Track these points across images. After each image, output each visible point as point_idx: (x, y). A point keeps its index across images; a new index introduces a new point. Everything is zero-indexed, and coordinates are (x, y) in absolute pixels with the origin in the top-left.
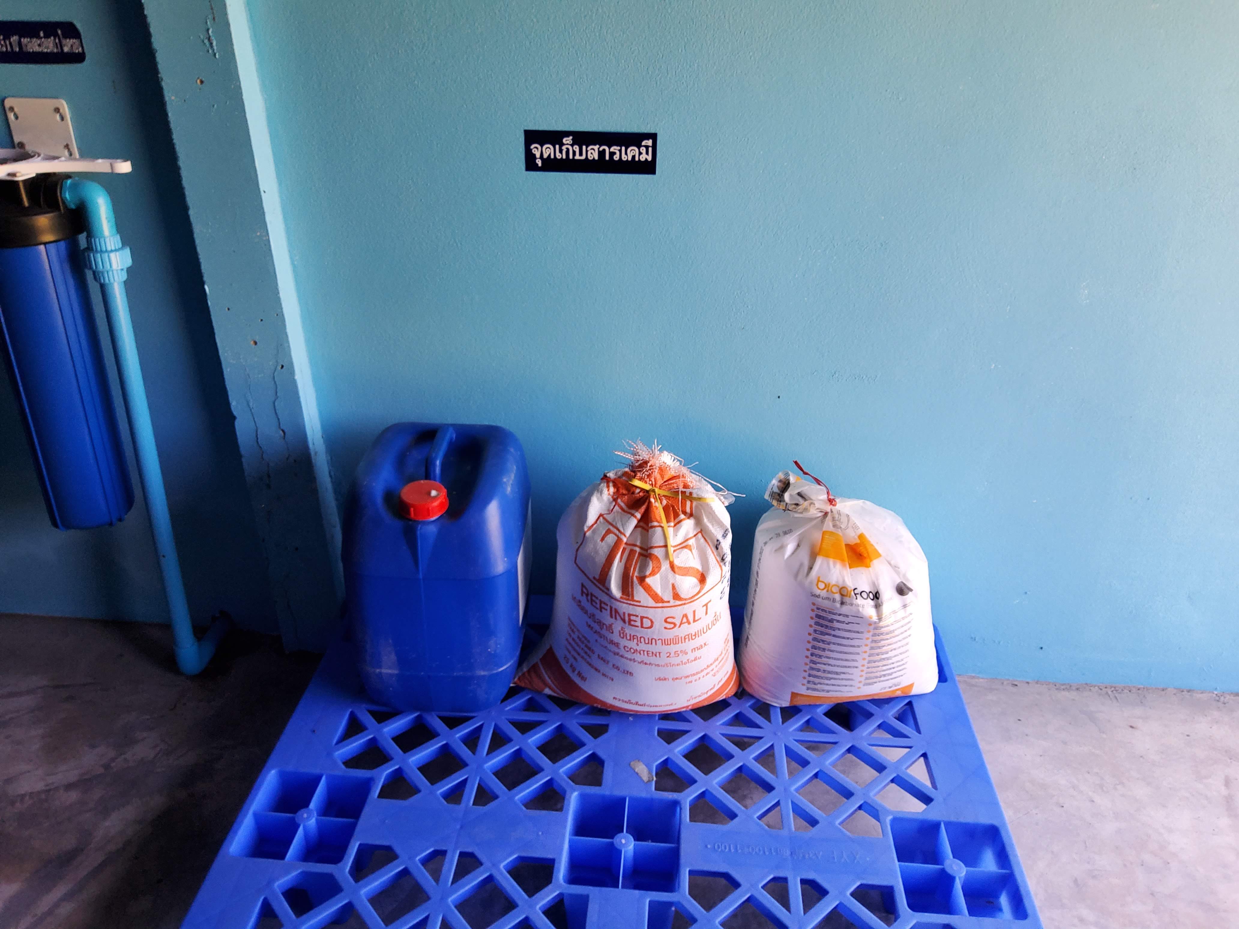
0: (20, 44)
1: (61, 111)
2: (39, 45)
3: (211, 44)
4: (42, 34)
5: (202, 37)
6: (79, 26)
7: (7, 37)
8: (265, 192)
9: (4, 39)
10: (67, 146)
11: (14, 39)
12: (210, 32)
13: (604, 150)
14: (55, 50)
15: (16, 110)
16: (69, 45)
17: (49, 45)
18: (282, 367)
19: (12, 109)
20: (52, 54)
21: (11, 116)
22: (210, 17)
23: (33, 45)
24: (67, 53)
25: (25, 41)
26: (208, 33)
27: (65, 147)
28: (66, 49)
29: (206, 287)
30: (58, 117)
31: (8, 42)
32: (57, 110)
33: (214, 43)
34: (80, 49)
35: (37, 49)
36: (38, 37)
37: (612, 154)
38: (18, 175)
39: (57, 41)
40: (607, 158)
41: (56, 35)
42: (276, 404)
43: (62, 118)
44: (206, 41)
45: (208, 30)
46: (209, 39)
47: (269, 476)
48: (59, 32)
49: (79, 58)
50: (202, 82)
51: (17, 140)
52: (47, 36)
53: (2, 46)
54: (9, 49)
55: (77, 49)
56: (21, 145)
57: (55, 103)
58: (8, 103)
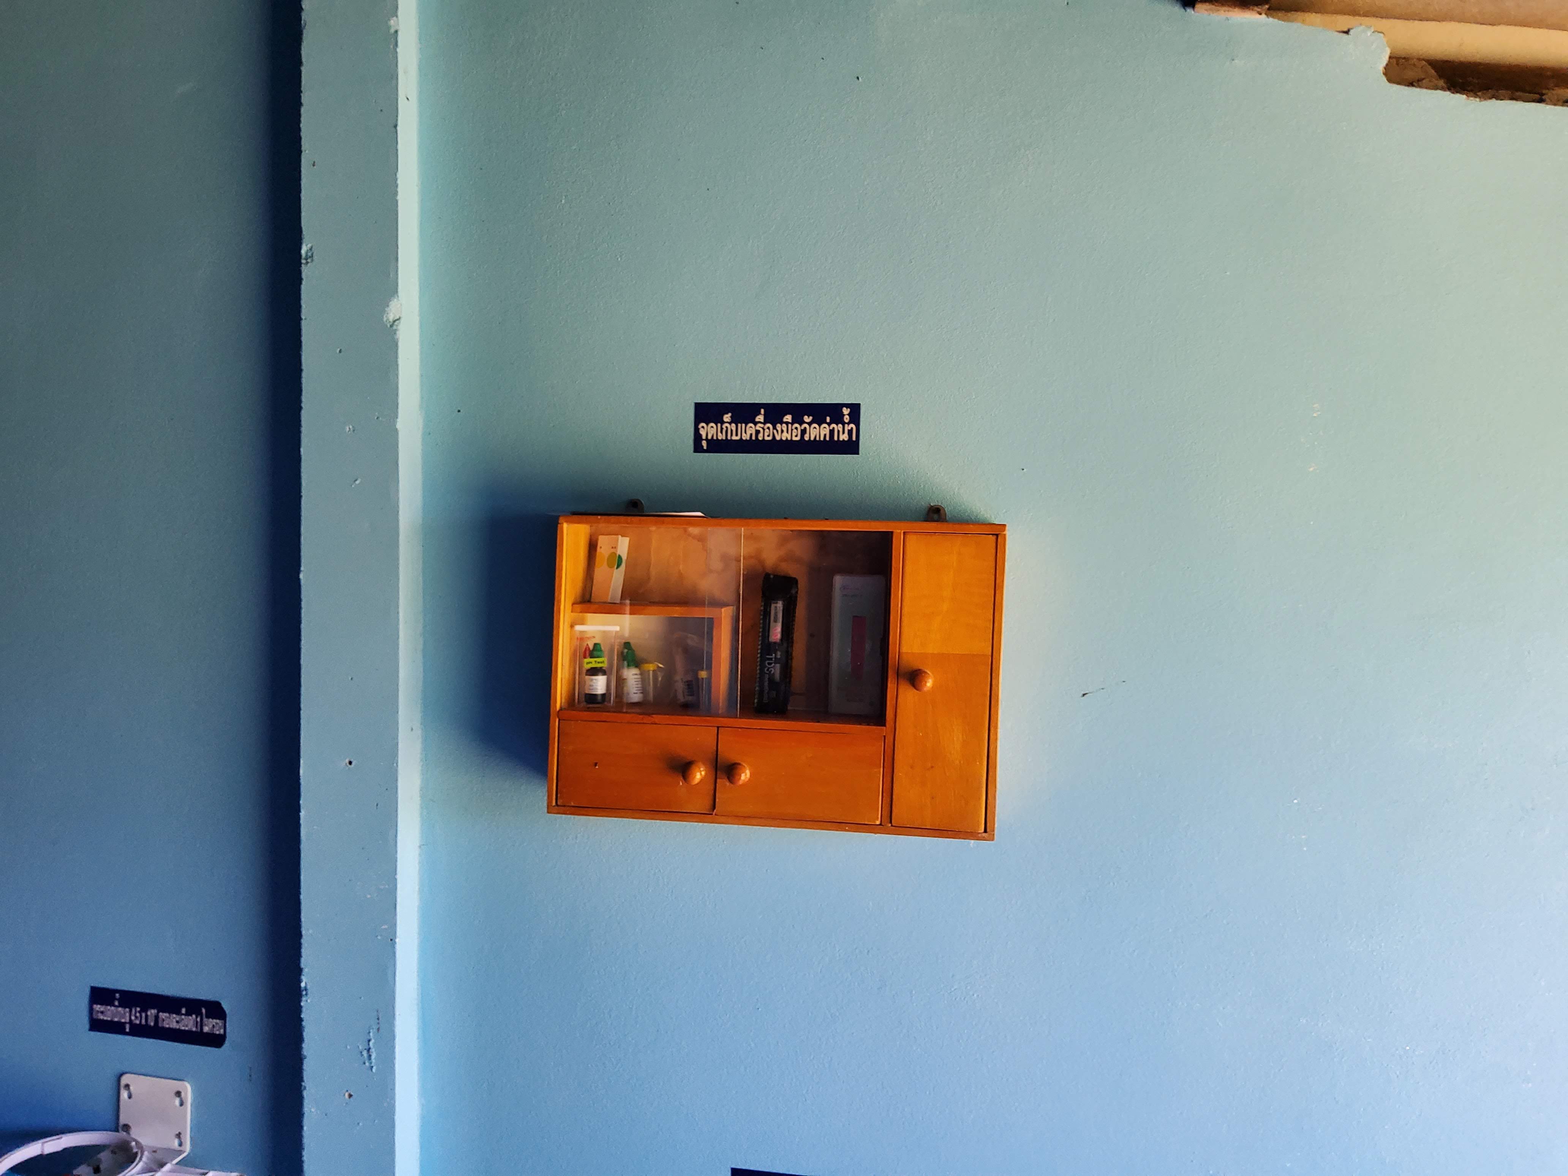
0: (157, 1017)
1: (183, 1094)
2: (177, 1022)
3: (370, 1056)
4: (184, 1011)
5: (360, 1048)
6: (225, 1006)
7: (144, 1010)
9: (140, 1012)
10: (179, 1135)
11: (152, 1012)
12: (371, 1043)
14: (194, 1029)
15: (131, 1088)
16: (210, 1026)
17: (188, 1023)
19: (127, 1086)
20: (190, 1032)
21: (124, 1094)
22: (375, 1027)
23: (170, 1021)
24: (207, 1033)
25: (162, 1015)
26: (369, 1044)
27: (177, 1135)
28: (206, 1029)
30: (177, 1101)
31: (144, 1015)
32: (178, 1094)
33: (373, 1057)
34: (222, 1031)
35: (174, 1025)
36: (178, 1013)
39: (199, 1019)
41: (199, 1013)
43: (182, 1104)
44: (365, 1053)
45: (369, 1041)
46: (369, 1050)
48: (204, 1010)
49: (216, 1041)
50: (350, 1096)
51: (123, 1120)
52: (188, 1014)
53: (136, 1017)
54: (143, 1022)
55: (219, 1031)
56: (126, 1128)
57: (176, 1085)
58: (125, 1080)
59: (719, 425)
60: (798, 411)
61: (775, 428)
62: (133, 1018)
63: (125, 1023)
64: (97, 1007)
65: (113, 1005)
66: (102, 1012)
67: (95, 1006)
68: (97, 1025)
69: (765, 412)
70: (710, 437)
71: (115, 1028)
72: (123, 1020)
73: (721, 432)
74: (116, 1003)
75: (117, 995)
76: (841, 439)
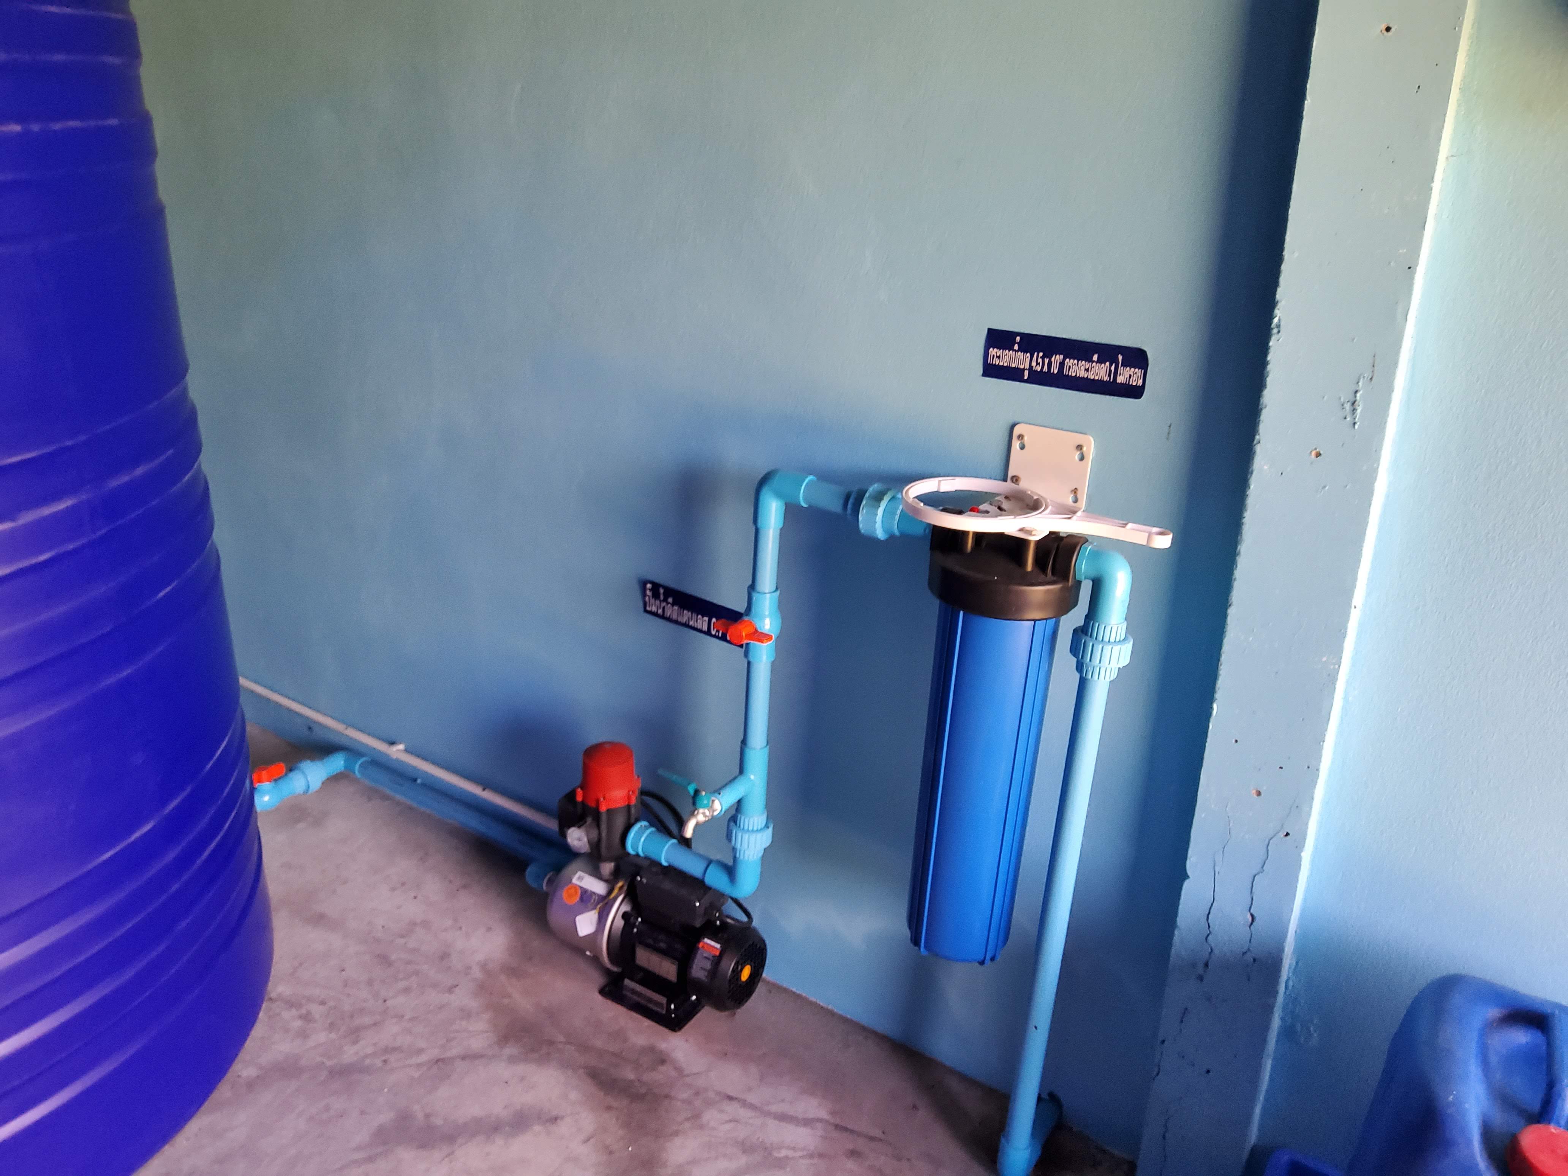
0: (1062, 364)
1: (1084, 449)
2: (1086, 370)
3: (1354, 410)
4: (1095, 357)
5: (1342, 400)
6: (1149, 352)
7: (1048, 355)
8: (1355, 607)
9: (1043, 358)
11: (1057, 358)
12: (1358, 395)
14: (1106, 379)
15: (1026, 439)
16: (1127, 375)
17: (1099, 371)
18: (1287, 834)
19: (1020, 437)
20: (1101, 381)
21: (1016, 444)
22: (1367, 376)
23: (1077, 368)
24: (1121, 384)
25: (1069, 362)
26: (1356, 397)
27: (1072, 491)
28: (1120, 379)
29: (1215, 706)
30: (1077, 455)
31: (1047, 361)
32: (1079, 447)
33: (1359, 411)
34: (1140, 383)
35: (1082, 374)
36: (1090, 360)
38: (1034, 533)
39: (1113, 368)
41: (1114, 361)
42: (1255, 878)
43: (1082, 458)
44: (1348, 406)
45: (1356, 392)
46: (1354, 402)
47: (1206, 965)
48: (1120, 357)
49: (1135, 392)
50: (1318, 455)
51: (1013, 471)
52: (1101, 361)
53: (1038, 364)
54: (1046, 369)
55: (1136, 381)
56: (1015, 479)
57: (1079, 439)
58: (1017, 431)
62: (1034, 364)
63: (1024, 370)
64: (993, 351)
65: (1011, 348)
66: (999, 357)
67: (991, 350)
68: (991, 371)
71: (1011, 374)
72: (1022, 367)
74: (1016, 347)
75: (1018, 339)
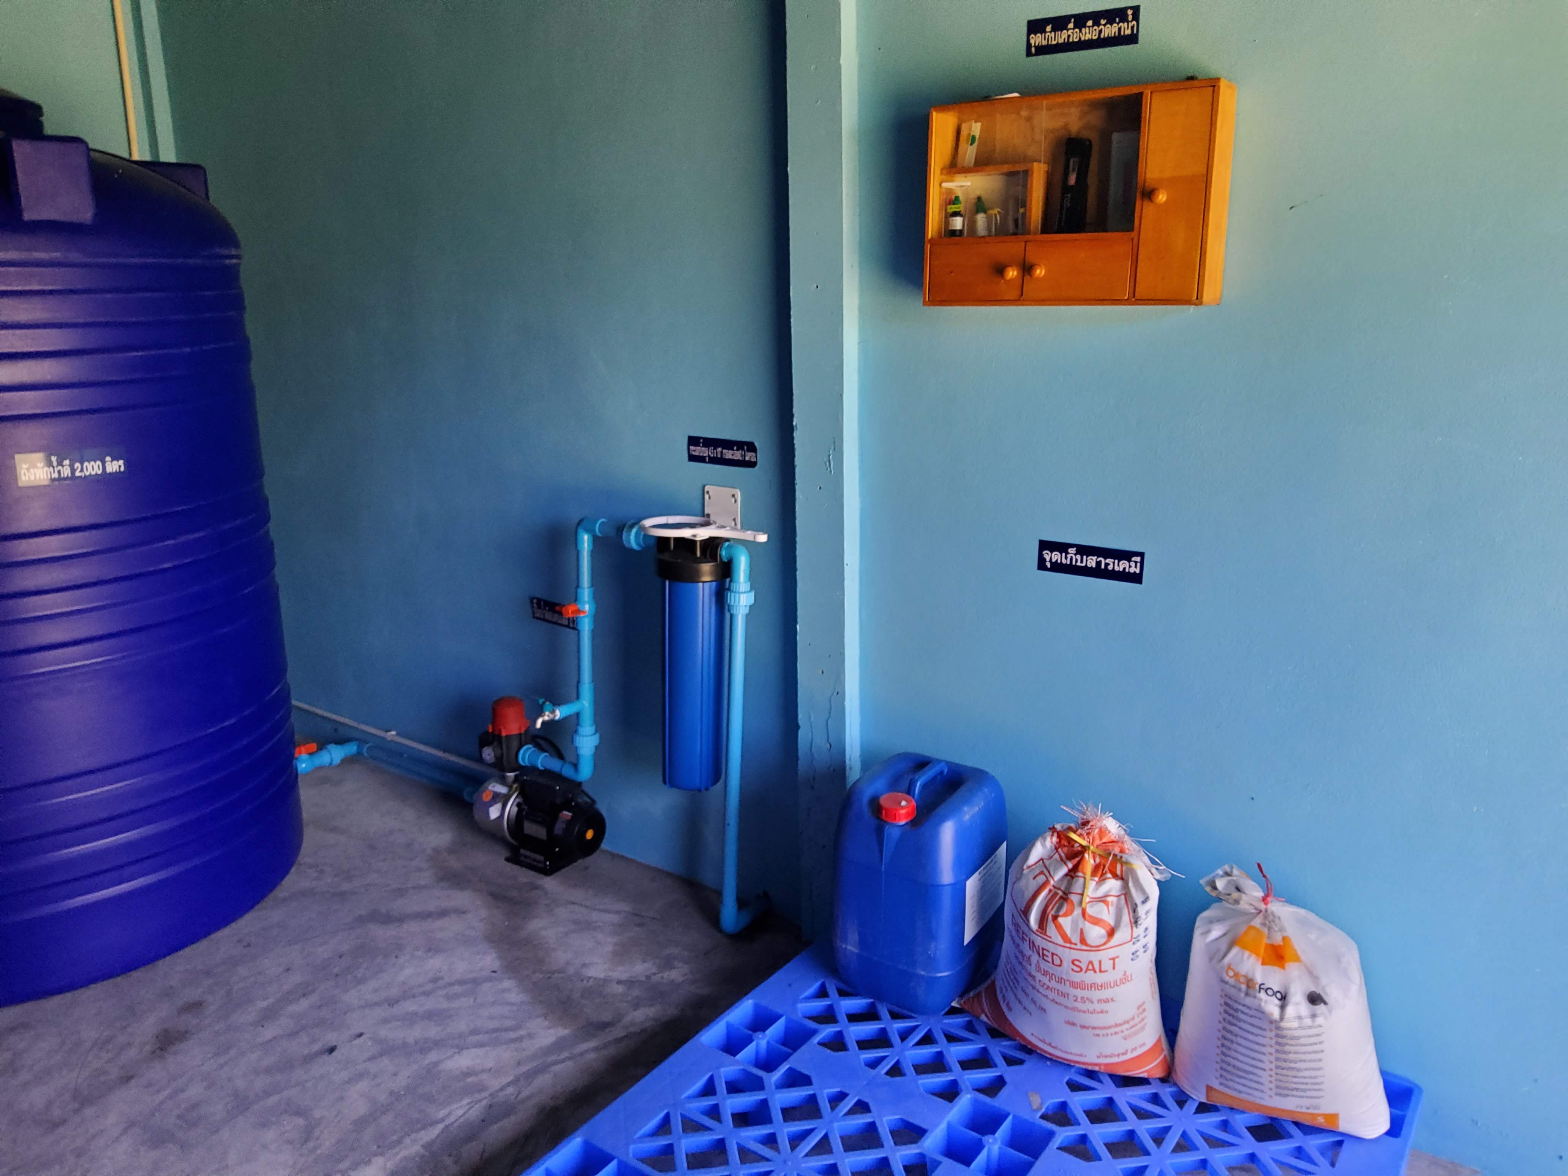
0: (722, 453)
1: (736, 496)
2: (732, 455)
3: (830, 465)
4: (735, 448)
5: (825, 460)
6: (756, 444)
7: (715, 448)
8: (847, 565)
9: (713, 450)
10: (734, 520)
11: (719, 449)
12: (831, 457)
13: (1100, 561)
14: (741, 459)
15: (710, 493)
16: (749, 456)
17: (737, 455)
18: (838, 693)
19: (708, 492)
20: (739, 460)
21: (707, 497)
22: (833, 448)
23: (729, 454)
24: (747, 461)
25: (725, 451)
26: (829, 458)
28: (747, 458)
29: (798, 627)
30: (733, 500)
31: (715, 451)
32: (733, 496)
33: (832, 465)
34: (755, 460)
35: (731, 457)
36: (733, 450)
37: (1107, 565)
38: (698, 536)
39: (743, 453)
40: (1103, 567)
41: (743, 450)
42: (829, 722)
43: (736, 501)
44: (828, 464)
45: (829, 456)
46: (829, 461)
47: (814, 779)
48: (745, 447)
49: (752, 464)
50: (820, 488)
51: (706, 512)
52: (737, 450)
53: (712, 453)
54: (715, 455)
55: (753, 460)
56: (708, 516)
57: (733, 491)
58: (707, 488)
59: (1043, 35)
60: (1096, 17)
61: (1080, 31)
62: (710, 453)
63: (706, 457)
64: (692, 448)
65: (699, 446)
66: (694, 451)
67: (691, 447)
68: (692, 458)
69: (1075, 20)
70: (1037, 44)
71: (700, 459)
72: (705, 455)
73: (1045, 39)
74: (701, 445)
75: (702, 441)
76: (1126, 33)
